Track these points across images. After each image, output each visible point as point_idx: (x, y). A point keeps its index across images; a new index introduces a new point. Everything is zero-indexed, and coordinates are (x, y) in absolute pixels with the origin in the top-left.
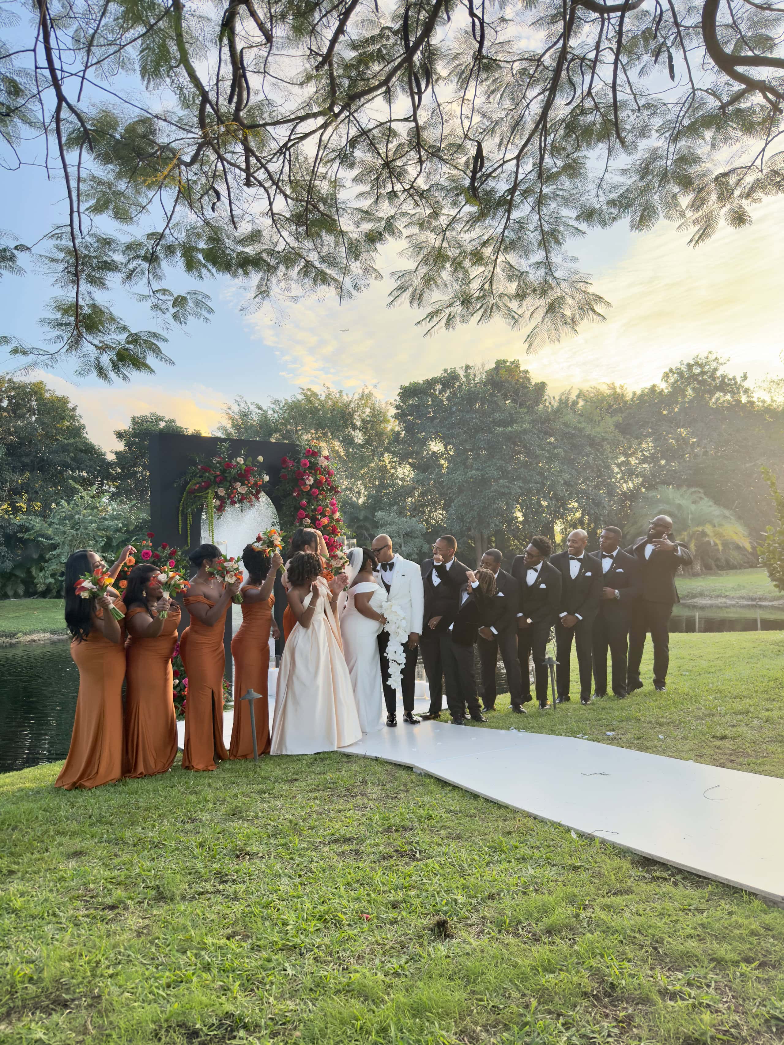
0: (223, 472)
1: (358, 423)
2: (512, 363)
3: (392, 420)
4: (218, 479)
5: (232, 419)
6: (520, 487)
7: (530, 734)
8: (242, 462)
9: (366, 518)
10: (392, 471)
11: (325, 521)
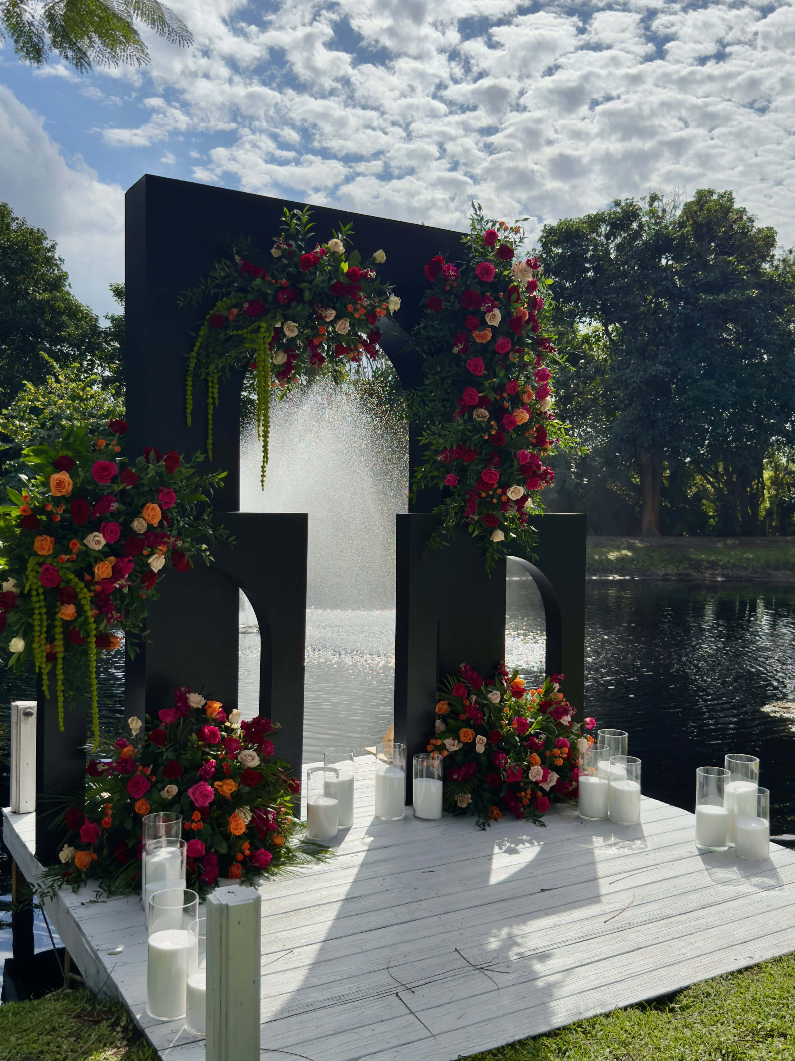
0: (295, 279)
2: (721, 196)
11: (523, 417)
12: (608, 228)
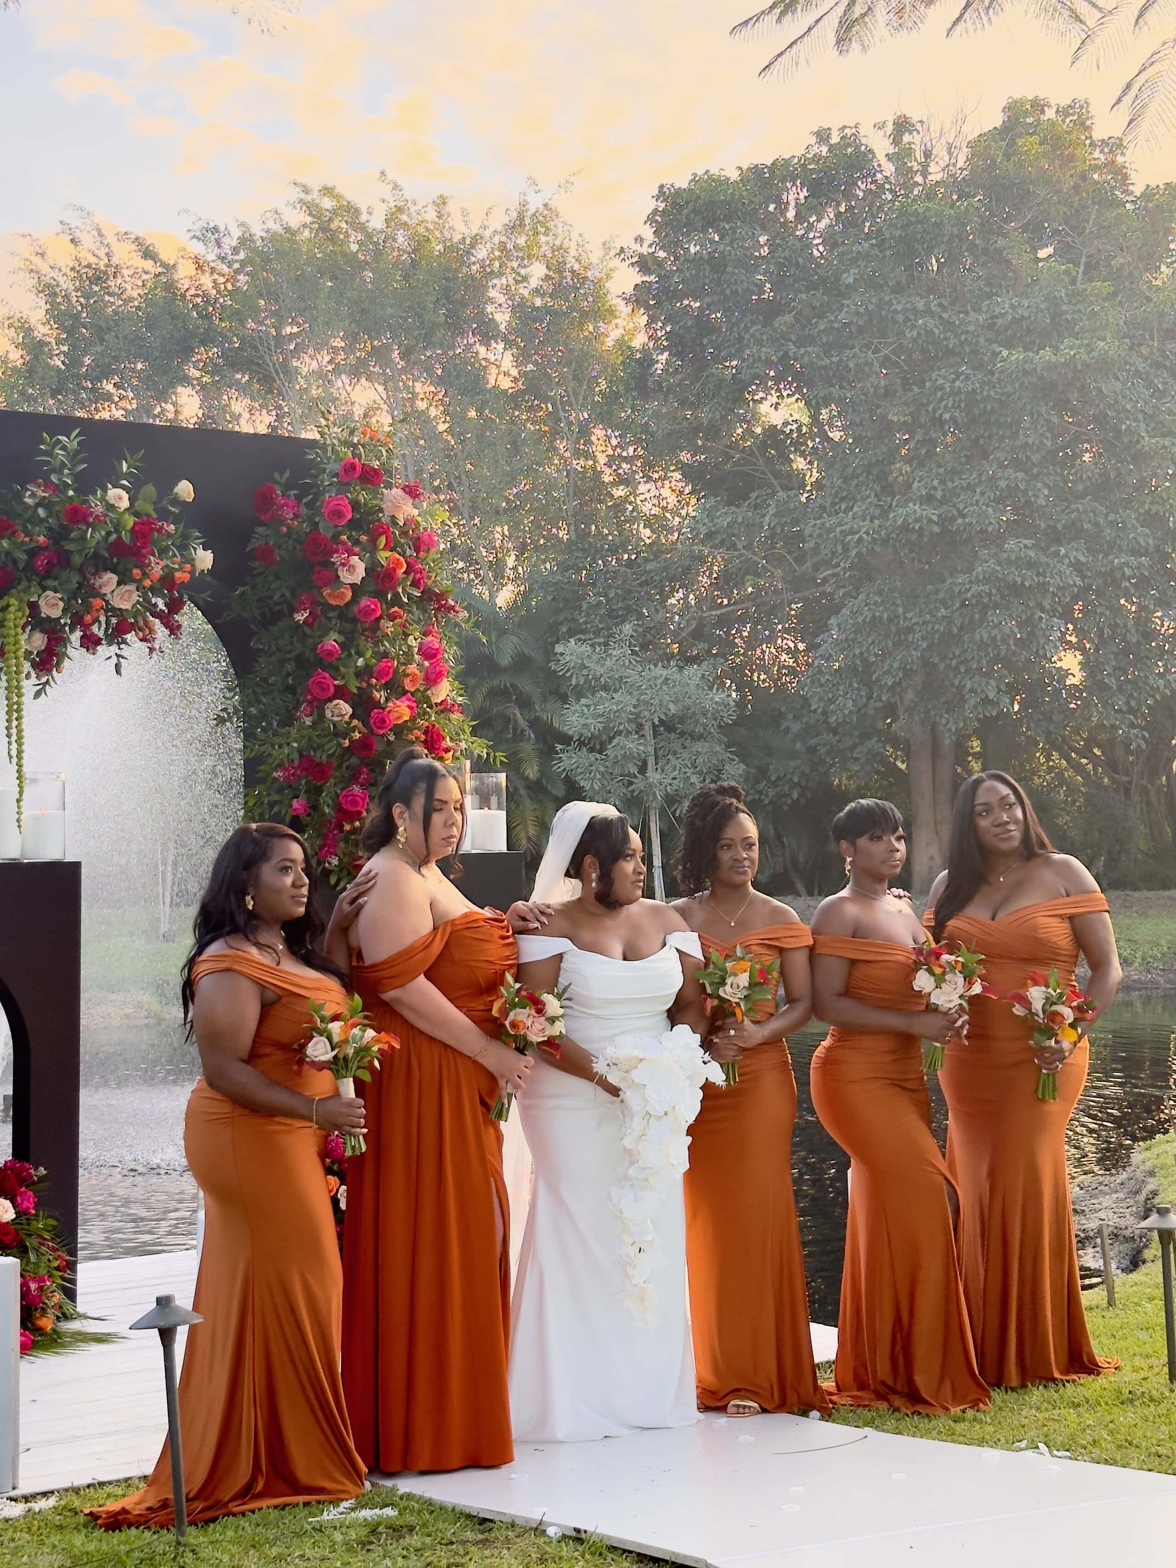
0: (58, 535)
1: (502, 318)
2: (1064, 112)
3: (624, 309)
4: (41, 562)
5: (49, 291)
6: (1078, 567)
7: (1085, 1469)
8: (125, 504)
9: (522, 663)
10: (619, 492)
11: (401, 710)
12: (804, 193)
